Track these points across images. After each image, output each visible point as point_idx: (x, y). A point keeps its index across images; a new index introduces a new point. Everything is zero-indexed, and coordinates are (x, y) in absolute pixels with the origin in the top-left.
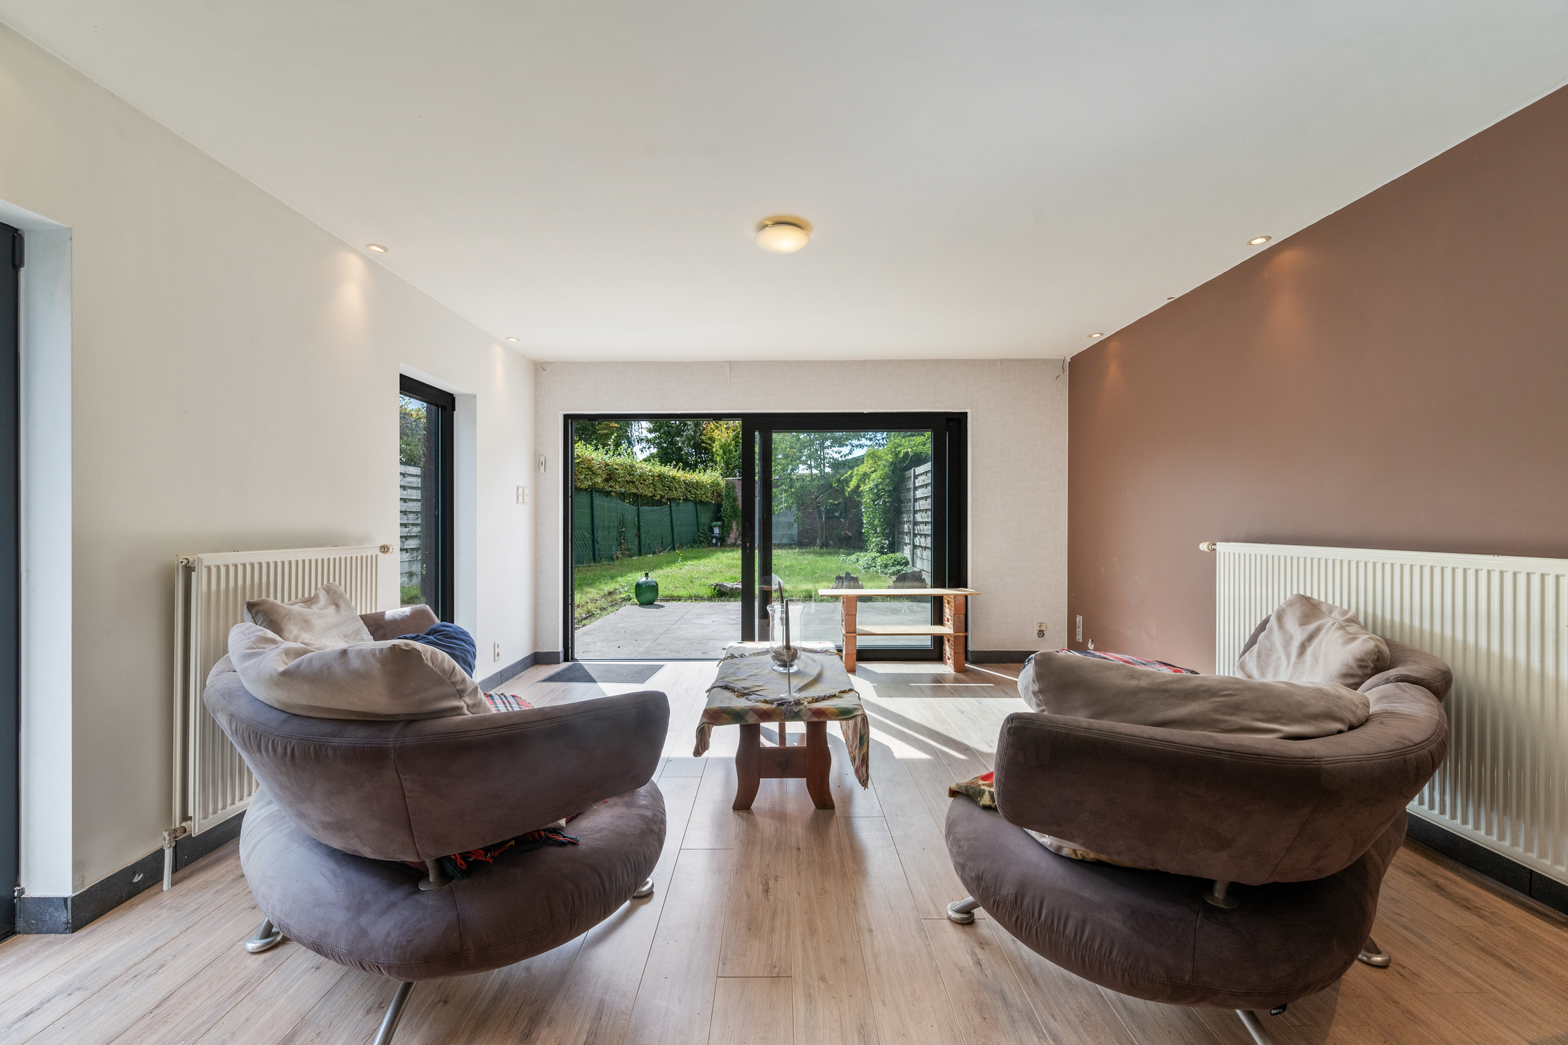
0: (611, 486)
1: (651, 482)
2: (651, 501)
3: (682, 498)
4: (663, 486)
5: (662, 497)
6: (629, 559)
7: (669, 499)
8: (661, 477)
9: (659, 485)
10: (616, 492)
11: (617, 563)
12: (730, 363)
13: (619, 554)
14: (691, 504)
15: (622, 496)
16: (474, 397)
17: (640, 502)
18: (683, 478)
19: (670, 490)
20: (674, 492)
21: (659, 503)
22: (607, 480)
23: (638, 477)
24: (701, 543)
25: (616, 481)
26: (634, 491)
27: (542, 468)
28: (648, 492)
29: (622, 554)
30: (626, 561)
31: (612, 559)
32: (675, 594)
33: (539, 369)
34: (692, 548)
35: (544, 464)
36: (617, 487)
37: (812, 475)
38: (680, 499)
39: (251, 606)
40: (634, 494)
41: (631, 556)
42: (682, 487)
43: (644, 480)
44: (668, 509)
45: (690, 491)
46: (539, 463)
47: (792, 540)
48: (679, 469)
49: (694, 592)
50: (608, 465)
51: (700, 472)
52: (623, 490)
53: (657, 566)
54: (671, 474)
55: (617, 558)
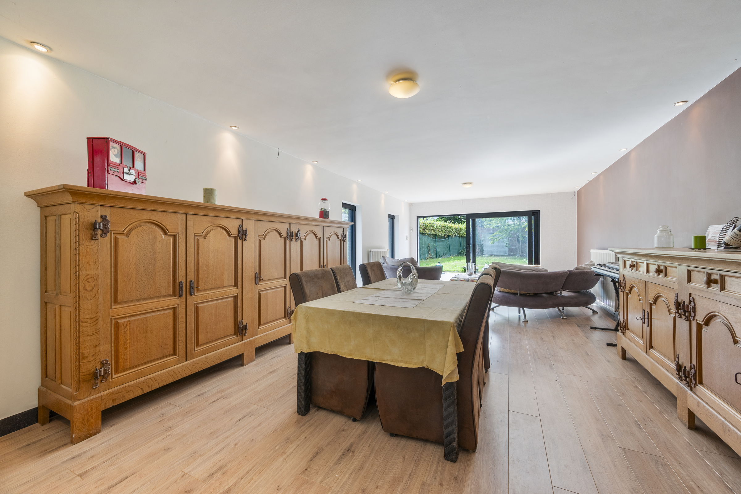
0: (425, 232)
1: (441, 229)
2: (440, 237)
3: (454, 235)
4: (445, 230)
5: (445, 235)
6: (432, 259)
7: (448, 236)
8: (445, 227)
9: (444, 230)
10: (427, 234)
11: (428, 260)
12: (462, 200)
13: (428, 257)
14: (458, 237)
15: (430, 235)
16: (399, 216)
17: (436, 237)
18: (454, 227)
19: (449, 232)
20: (450, 233)
21: (444, 237)
22: (424, 230)
23: (435, 228)
24: (462, 254)
25: (427, 230)
26: (434, 233)
27: (412, 231)
28: (439, 233)
29: (430, 257)
30: (431, 260)
31: (426, 259)
32: (449, 270)
33: (411, 205)
34: (458, 256)
35: (412, 230)
36: (428, 232)
37: (514, 224)
38: (452, 236)
39: (383, 256)
40: (434, 234)
41: (433, 258)
42: (454, 230)
43: (438, 229)
44: (448, 240)
45: (457, 232)
46: (411, 229)
47: (506, 253)
48: (452, 223)
49: (456, 270)
50: (424, 224)
51: (461, 224)
52: (430, 233)
53: (444, 262)
54: (449, 226)
55: (428, 259)
